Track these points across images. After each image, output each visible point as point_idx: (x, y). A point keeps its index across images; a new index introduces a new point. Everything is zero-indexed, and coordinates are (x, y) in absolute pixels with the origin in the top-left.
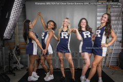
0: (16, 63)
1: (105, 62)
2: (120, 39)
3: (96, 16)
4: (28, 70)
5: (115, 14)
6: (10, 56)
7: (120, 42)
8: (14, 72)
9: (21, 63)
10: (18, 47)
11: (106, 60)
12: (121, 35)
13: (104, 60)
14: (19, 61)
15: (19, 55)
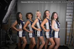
0: (9, 39)
3: (66, 9)
4: (17, 44)
9: (12, 40)
10: (10, 29)
11: (71, 40)
13: (70, 41)
14: (11, 38)
15: (11, 34)
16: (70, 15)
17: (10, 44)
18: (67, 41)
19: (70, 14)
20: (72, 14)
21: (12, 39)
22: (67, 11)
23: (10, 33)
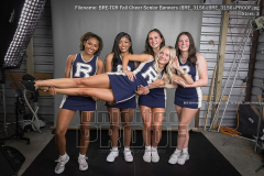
0: (29, 116)
1: (211, 119)
2: (244, 75)
3: (201, 25)
4: (54, 131)
5: (240, 22)
6: (17, 103)
7: (244, 81)
8: (26, 135)
9: (40, 118)
11: (213, 115)
12: (247, 66)
13: (209, 116)
14: (35, 114)
15: (36, 101)
16: (211, 42)
17: (32, 130)
18: (201, 116)
19: (209, 38)
20: (216, 39)
21: (39, 115)
22: (203, 29)
23: (33, 98)
